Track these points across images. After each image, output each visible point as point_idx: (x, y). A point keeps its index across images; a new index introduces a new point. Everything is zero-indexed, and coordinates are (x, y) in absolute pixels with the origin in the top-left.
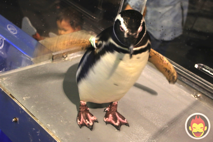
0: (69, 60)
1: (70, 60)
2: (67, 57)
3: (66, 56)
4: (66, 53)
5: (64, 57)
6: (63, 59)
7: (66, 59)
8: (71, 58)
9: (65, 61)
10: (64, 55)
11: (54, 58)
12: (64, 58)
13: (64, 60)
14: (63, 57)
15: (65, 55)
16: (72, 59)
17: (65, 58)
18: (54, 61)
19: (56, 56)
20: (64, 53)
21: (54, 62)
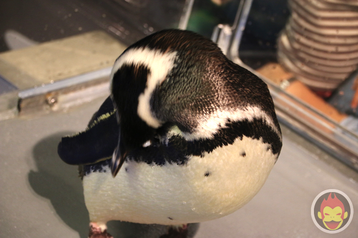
0: (61, 110)
1: (65, 111)
2: (56, 102)
3: (53, 101)
4: (53, 94)
5: (50, 102)
6: (47, 109)
7: (55, 108)
8: (68, 105)
9: (52, 112)
10: (49, 98)
11: (23, 105)
12: (48, 107)
13: (47, 112)
14: (47, 102)
15: (53, 98)
16: (71, 108)
17: (52, 105)
18: (22, 112)
19: (29, 100)
20: (49, 93)
21: (23, 117)
